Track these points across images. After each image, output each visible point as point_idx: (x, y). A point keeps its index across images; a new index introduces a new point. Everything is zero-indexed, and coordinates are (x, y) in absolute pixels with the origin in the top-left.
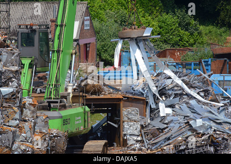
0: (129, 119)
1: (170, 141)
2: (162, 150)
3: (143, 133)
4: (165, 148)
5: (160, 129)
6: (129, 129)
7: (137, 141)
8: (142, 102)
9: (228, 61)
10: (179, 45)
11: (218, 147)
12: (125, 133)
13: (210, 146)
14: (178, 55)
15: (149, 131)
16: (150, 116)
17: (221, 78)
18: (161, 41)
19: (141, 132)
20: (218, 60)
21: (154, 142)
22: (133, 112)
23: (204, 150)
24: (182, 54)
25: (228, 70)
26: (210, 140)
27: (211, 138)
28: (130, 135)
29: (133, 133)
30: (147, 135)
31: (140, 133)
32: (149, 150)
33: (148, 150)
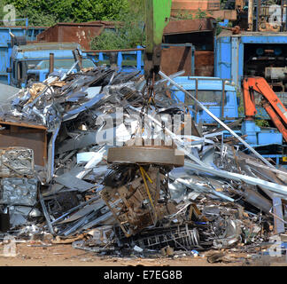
0: (12, 171)
1: (102, 219)
2: (85, 237)
3: (42, 201)
4: (91, 233)
5: (78, 192)
6: (12, 192)
7: (30, 219)
8: (38, 135)
9: (193, 48)
10: (72, 17)
11: (205, 230)
12: (5, 201)
13: (191, 227)
14: (82, 37)
15: (55, 197)
16: (56, 166)
17: (192, 85)
18: (34, 7)
19: (38, 199)
20: (172, 46)
21: (66, 220)
22: (21, 158)
23: (176, 236)
24: (92, 34)
25: (193, 69)
26: (190, 216)
27: (190, 212)
28: (15, 205)
29: (22, 202)
30: (52, 206)
31: (35, 202)
32: (57, 237)
33: (55, 237)
